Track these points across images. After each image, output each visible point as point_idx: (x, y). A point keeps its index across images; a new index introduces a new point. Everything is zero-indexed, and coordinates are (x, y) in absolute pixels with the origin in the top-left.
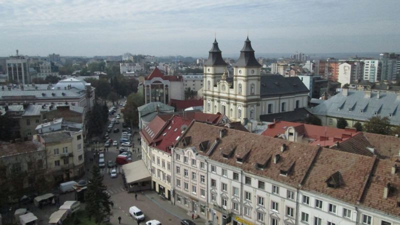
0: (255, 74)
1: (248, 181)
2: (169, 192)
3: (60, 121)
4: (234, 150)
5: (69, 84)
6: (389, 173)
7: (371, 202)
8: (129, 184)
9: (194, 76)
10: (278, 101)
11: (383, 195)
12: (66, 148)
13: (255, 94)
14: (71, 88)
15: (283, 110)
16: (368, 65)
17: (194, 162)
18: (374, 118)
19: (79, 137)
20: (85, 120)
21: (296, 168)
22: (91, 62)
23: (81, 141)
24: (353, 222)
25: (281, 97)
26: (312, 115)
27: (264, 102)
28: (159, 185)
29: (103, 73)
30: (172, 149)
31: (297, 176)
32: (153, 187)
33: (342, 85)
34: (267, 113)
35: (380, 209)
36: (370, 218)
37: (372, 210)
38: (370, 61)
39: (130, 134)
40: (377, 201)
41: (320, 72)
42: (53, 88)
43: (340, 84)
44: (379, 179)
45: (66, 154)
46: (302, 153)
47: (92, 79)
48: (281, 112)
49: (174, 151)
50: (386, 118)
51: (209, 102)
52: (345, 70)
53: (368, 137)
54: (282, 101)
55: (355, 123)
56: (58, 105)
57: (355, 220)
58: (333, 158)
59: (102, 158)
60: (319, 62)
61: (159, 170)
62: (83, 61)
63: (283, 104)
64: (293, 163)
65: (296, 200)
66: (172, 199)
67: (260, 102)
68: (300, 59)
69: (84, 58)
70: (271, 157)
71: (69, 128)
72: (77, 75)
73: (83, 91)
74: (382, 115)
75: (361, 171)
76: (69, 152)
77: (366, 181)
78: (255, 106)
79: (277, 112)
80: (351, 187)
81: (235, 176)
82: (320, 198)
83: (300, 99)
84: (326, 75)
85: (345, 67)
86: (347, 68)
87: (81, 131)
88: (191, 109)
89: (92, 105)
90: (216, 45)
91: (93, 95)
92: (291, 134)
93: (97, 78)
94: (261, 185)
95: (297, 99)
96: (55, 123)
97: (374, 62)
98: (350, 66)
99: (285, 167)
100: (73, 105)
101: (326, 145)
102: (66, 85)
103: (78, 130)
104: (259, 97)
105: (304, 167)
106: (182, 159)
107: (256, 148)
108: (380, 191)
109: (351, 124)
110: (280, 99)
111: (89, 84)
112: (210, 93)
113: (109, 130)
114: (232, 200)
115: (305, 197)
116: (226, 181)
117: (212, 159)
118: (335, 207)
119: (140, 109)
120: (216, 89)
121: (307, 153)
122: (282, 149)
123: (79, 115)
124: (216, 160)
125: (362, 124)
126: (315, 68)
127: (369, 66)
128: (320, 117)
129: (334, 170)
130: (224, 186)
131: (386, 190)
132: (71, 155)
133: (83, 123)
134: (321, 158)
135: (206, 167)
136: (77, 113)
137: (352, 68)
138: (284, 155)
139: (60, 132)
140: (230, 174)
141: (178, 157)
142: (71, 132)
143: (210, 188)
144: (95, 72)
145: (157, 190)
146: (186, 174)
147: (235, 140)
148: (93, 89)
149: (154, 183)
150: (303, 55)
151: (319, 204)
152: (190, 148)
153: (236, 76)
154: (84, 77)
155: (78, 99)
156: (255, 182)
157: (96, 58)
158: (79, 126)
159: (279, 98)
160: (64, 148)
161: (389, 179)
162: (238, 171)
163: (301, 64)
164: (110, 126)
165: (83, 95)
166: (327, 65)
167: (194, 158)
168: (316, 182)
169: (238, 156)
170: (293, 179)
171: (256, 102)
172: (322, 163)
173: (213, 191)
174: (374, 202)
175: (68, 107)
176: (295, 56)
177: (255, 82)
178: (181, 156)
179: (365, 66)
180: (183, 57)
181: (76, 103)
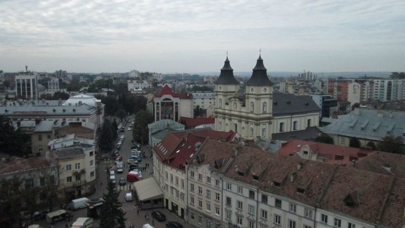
0: (267, 92)
1: (265, 199)
2: (182, 210)
3: (72, 136)
4: (250, 168)
5: (80, 100)
7: (391, 221)
8: (141, 201)
9: (203, 94)
10: (289, 120)
12: (79, 164)
13: (267, 112)
14: (82, 104)
15: (294, 129)
16: (377, 84)
17: (209, 179)
18: (387, 138)
19: (91, 154)
20: (96, 136)
21: (313, 186)
22: (98, 78)
23: (93, 158)
25: (293, 116)
26: (324, 134)
27: (275, 121)
28: (172, 203)
29: (110, 90)
30: (186, 166)
31: (315, 195)
32: (165, 205)
33: (352, 104)
34: (279, 132)
38: (379, 80)
39: (139, 152)
40: (397, 220)
41: (329, 91)
42: (63, 105)
43: (350, 103)
44: (399, 198)
45: (79, 170)
46: (319, 171)
47: (100, 95)
48: (292, 130)
49: (188, 169)
50: (399, 138)
51: (220, 120)
52: (354, 89)
53: (384, 157)
54: (294, 120)
55: (367, 142)
56: (70, 121)
58: (350, 177)
59: (112, 175)
60: (328, 80)
61: (172, 188)
62: (90, 77)
63: (295, 122)
64: (310, 181)
65: (313, 219)
66: (185, 217)
67: (272, 121)
68: (308, 78)
69: (91, 74)
70: (288, 176)
71: (82, 144)
72: (85, 92)
73: (93, 108)
74: (396, 135)
76: (82, 168)
77: (385, 200)
78: (267, 125)
79: (289, 131)
80: (370, 206)
81: (252, 194)
82: (339, 217)
83: (311, 118)
84: (335, 94)
85: (354, 86)
86: (356, 87)
87: (94, 147)
88: (201, 127)
89: (102, 121)
90: (227, 63)
91: (103, 111)
92: (306, 153)
93: (106, 94)
94: (278, 203)
95: (308, 118)
96: (67, 139)
97: (383, 82)
98: (359, 85)
99: (302, 185)
100: (84, 121)
101: (343, 164)
102: (77, 101)
103: (90, 146)
104: (271, 115)
105: (322, 185)
106: (196, 177)
107: (272, 166)
109: (363, 143)
110: (292, 117)
111: (100, 101)
112: (221, 111)
113: (118, 147)
114: (248, 218)
115: (323, 215)
116: (241, 199)
117: (228, 176)
118: (354, 226)
119: (150, 126)
120: (227, 107)
121: (324, 171)
122: (299, 167)
123: (91, 131)
124: (232, 178)
125: (375, 143)
126: (324, 87)
127: (379, 85)
128: (332, 137)
129: (352, 189)
130: (240, 204)
132: (83, 172)
133: (94, 140)
134: (339, 176)
135: (221, 184)
136: (89, 129)
137: (361, 87)
138: (301, 174)
139: (73, 148)
140: (246, 192)
141: (193, 174)
142: (84, 149)
143: (224, 206)
144: (103, 89)
145: (170, 207)
146: (200, 191)
147: (251, 157)
148: (103, 105)
149: (167, 201)
150: (311, 73)
151: (337, 223)
152: (205, 165)
153: (248, 94)
154: (93, 94)
155: (89, 115)
156: (271, 200)
157: (102, 75)
158: (91, 142)
159: (290, 116)
160: (76, 164)
162: (254, 189)
163: (309, 83)
164: (120, 143)
165: (93, 112)
166: (336, 84)
167: (209, 176)
168: (334, 200)
169: (254, 174)
170: (310, 197)
171: (268, 121)
172: (340, 182)
173: (228, 209)
175: (80, 124)
176: (302, 75)
177: (267, 101)
178: (195, 173)
179: (375, 85)
180: (189, 75)
181: (87, 120)
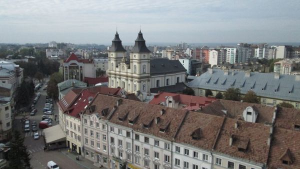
4: (127, 115)
6: (234, 127)
9: (103, 59)
11: (229, 143)
14: (2, 69)
18: (230, 89)
21: (171, 126)
22: (22, 48)
23: (9, 112)
24: (210, 163)
26: (188, 87)
27: (153, 79)
29: (32, 57)
31: (172, 132)
35: (227, 153)
36: (220, 160)
37: (222, 154)
38: (231, 49)
46: (176, 115)
48: (166, 85)
51: (113, 79)
53: (223, 103)
55: (217, 92)
57: (211, 162)
58: (196, 119)
61: (72, 132)
63: (167, 80)
64: (169, 123)
65: (171, 150)
66: (82, 154)
67: (151, 79)
70: (153, 119)
73: (12, 71)
74: (235, 87)
75: (215, 127)
77: (218, 134)
79: (163, 86)
80: (208, 139)
82: (188, 147)
84: (200, 59)
87: (8, 103)
88: (100, 84)
91: (22, 74)
92: (170, 102)
93: (27, 61)
97: (233, 50)
98: (217, 52)
99: (163, 126)
100: (4, 82)
103: (6, 102)
105: (177, 125)
107: (143, 113)
108: (227, 140)
109: (215, 93)
111: (18, 66)
113: (34, 102)
115: (177, 147)
118: (197, 153)
119: (59, 85)
120: (117, 69)
121: (179, 115)
122: (161, 112)
123: (8, 90)
126: (193, 54)
127: (230, 52)
128: (194, 89)
129: (197, 127)
131: (231, 140)
134: (189, 118)
136: (6, 89)
138: (163, 118)
144: (25, 57)
147: (128, 107)
148: (21, 69)
151: (186, 152)
154: (15, 60)
155: (8, 77)
157: (27, 45)
158: (8, 99)
161: (233, 132)
164: (36, 99)
165: (12, 75)
168: (185, 136)
169: (130, 119)
170: (169, 134)
174: (223, 149)
179: (228, 52)
180: (97, 45)
181: (7, 81)
